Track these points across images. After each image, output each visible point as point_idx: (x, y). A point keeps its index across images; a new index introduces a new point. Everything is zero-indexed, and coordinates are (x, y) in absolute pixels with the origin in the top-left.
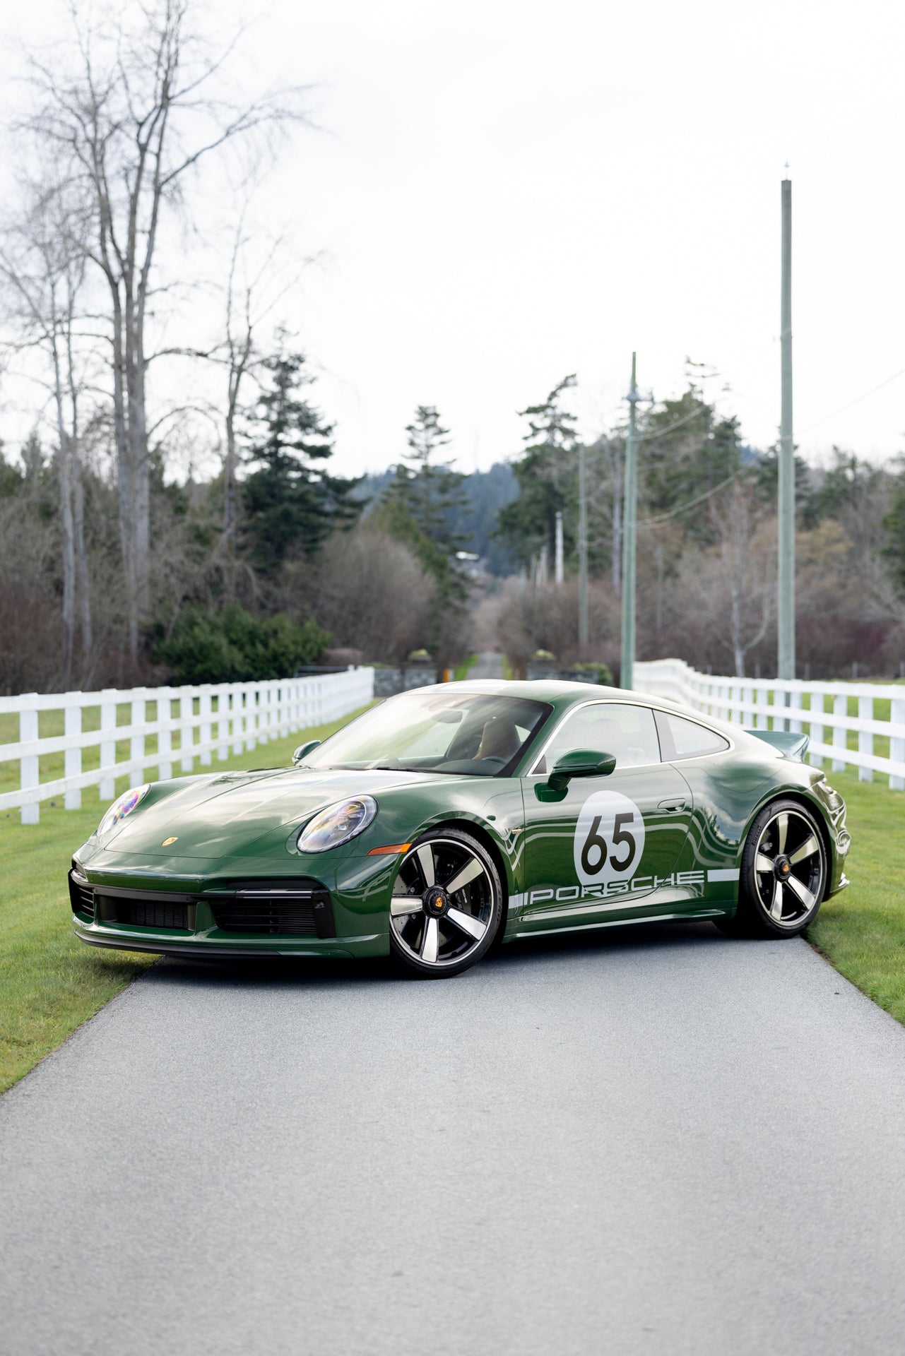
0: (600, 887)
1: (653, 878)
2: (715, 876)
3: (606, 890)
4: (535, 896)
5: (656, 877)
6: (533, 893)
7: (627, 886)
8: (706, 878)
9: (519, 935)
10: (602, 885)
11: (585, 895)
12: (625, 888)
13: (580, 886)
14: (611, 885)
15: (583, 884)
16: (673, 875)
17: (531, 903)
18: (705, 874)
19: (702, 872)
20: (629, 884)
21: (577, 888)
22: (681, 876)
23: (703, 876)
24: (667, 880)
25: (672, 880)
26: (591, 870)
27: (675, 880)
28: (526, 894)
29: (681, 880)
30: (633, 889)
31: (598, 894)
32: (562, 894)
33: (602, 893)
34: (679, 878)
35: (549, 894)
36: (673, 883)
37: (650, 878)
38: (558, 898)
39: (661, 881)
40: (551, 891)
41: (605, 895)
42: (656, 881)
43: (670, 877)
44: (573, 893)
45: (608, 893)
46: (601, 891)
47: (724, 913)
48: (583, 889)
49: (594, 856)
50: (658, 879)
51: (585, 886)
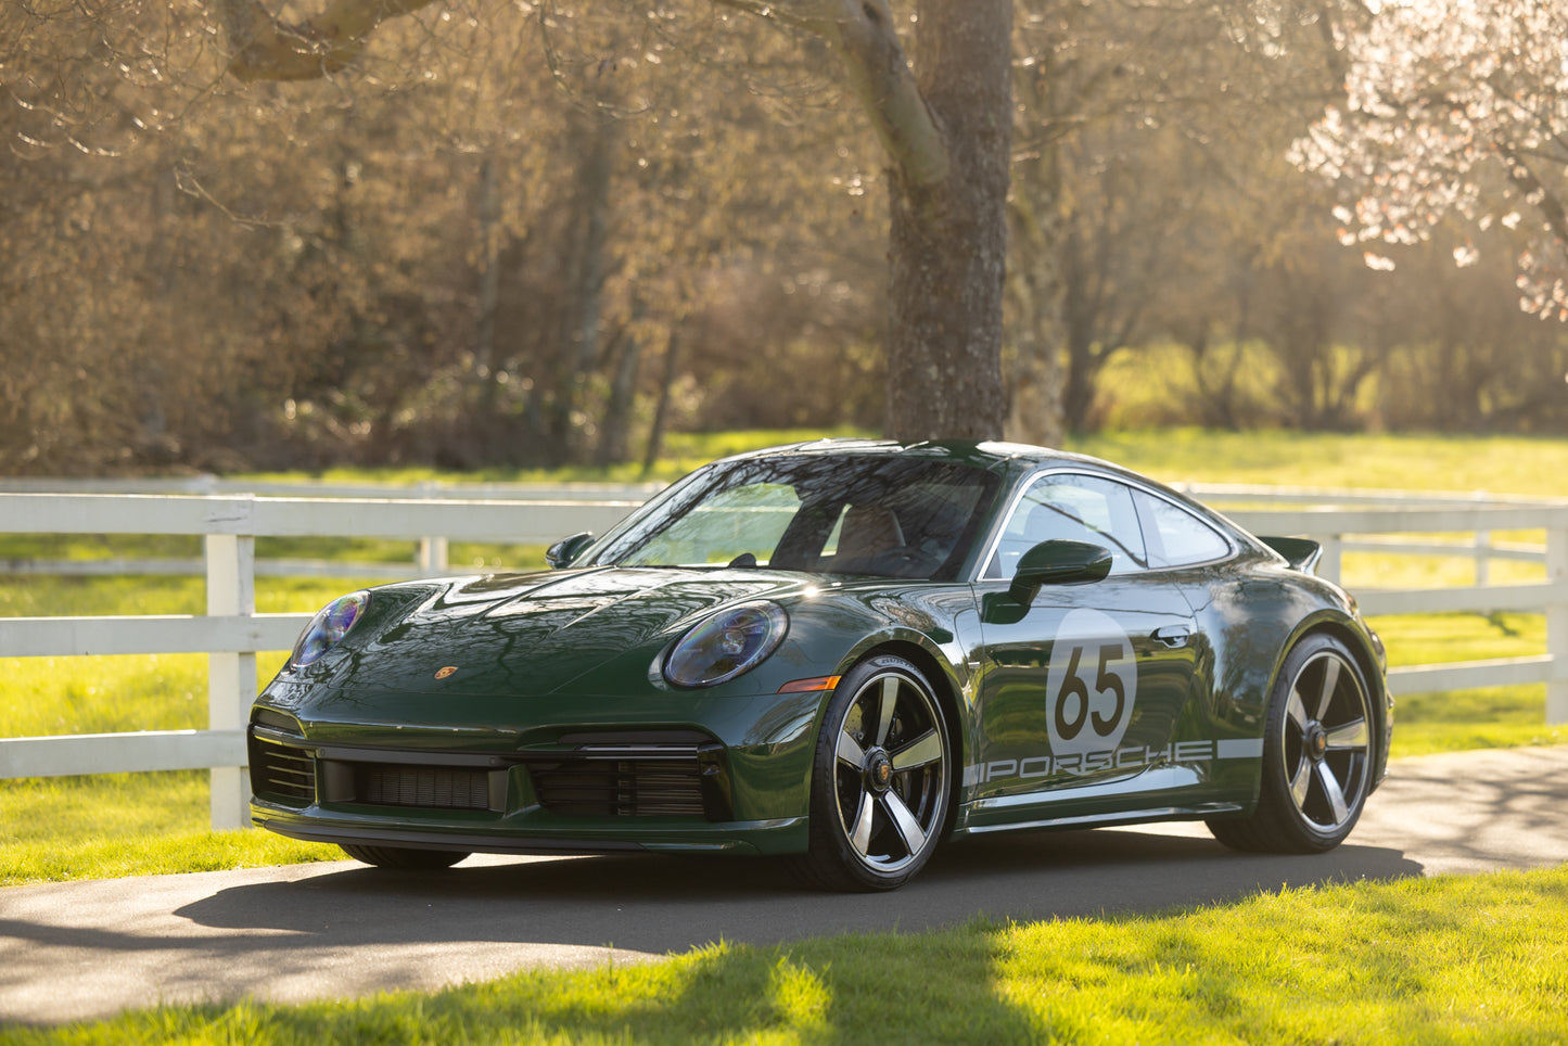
0: (1076, 760)
1: (1145, 749)
2: (1229, 749)
3: (1084, 765)
4: (994, 769)
5: (1148, 748)
6: (990, 764)
7: (1111, 761)
8: (1214, 753)
9: (972, 830)
10: (1080, 756)
11: (1057, 771)
12: (1107, 764)
13: (1052, 756)
14: (1091, 758)
15: (1056, 752)
16: (1169, 745)
17: (988, 779)
18: (1214, 746)
19: (1210, 742)
20: (1115, 757)
21: (1047, 759)
22: (1181, 748)
23: (1210, 750)
24: (1163, 753)
25: (1168, 753)
26: (1068, 732)
27: (1173, 755)
28: (983, 765)
29: (1181, 755)
30: (1119, 765)
31: (1075, 771)
32: (1028, 768)
33: (1079, 770)
34: (1178, 752)
35: (1010, 767)
36: (1170, 758)
37: (1141, 749)
38: (1023, 774)
39: (1155, 754)
40: (1014, 762)
41: (1084, 773)
42: (1149, 755)
43: (1166, 750)
44: (1043, 766)
45: (1087, 769)
46: (1077, 765)
47: (1240, 808)
48: (1055, 761)
49: (1072, 708)
50: (1151, 751)
51: (1058, 757)
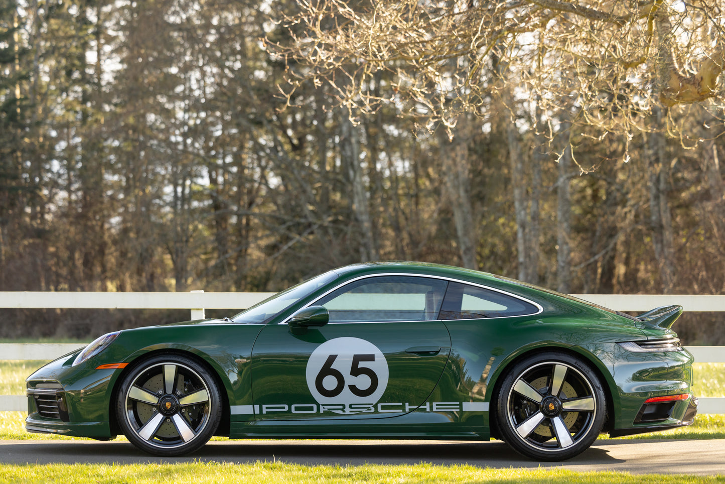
0: (341, 407)
1: (404, 405)
2: (469, 407)
4: (267, 408)
5: (407, 404)
6: (264, 406)
7: (373, 408)
8: (461, 408)
11: (325, 411)
13: (318, 406)
15: (321, 402)
16: (428, 404)
17: (264, 412)
18: (461, 405)
19: (459, 403)
20: (376, 406)
21: (315, 406)
22: (437, 405)
23: (458, 406)
24: (422, 407)
25: (427, 407)
26: (328, 393)
27: (431, 408)
28: (258, 406)
29: (437, 408)
30: (379, 410)
31: (340, 412)
32: (297, 409)
33: (344, 411)
34: (434, 406)
35: (284, 408)
36: (428, 410)
37: (401, 404)
38: (293, 411)
39: (414, 407)
40: (286, 406)
42: (408, 407)
43: (425, 405)
44: (311, 409)
48: (321, 407)
49: (330, 383)
50: (410, 405)
51: (323, 405)
